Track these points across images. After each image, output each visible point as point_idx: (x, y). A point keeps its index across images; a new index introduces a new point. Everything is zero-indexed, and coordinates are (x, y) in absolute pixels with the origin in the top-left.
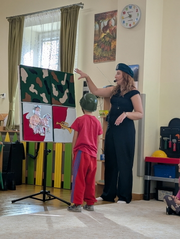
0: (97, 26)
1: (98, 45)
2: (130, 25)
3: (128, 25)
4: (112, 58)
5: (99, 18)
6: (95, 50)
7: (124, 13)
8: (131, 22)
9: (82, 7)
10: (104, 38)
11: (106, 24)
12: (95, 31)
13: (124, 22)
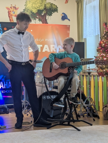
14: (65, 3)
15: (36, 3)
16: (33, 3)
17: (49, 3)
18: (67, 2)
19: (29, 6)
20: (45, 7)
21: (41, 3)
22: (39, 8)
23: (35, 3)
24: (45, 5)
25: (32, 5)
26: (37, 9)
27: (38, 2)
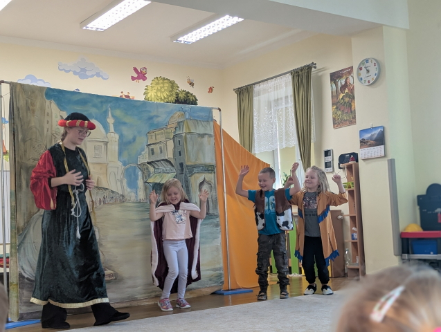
0: (334, 86)
1: (336, 108)
2: (369, 82)
3: (367, 82)
4: (354, 120)
5: (335, 77)
6: (334, 113)
7: (361, 69)
8: (369, 79)
9: (315, 68)
10: (342, 98)
11: (343, 83)
12: (332, 92)
13: (361, 79)
14: (209, 92)
15: (163, 90)
16: (158, 90)
17: (184, 91)
18: (211, 90)
19: (152, 94)
20: (177, 97)
21: (170, 91)
22: (168, 98)
23: (160, 91)
24: (177, 94)
25: (156, 93)
26: (163, 100)
27: (166, 88)
